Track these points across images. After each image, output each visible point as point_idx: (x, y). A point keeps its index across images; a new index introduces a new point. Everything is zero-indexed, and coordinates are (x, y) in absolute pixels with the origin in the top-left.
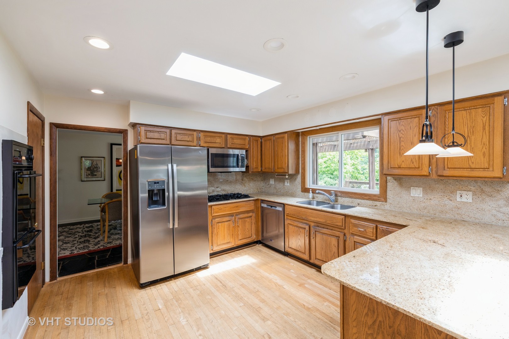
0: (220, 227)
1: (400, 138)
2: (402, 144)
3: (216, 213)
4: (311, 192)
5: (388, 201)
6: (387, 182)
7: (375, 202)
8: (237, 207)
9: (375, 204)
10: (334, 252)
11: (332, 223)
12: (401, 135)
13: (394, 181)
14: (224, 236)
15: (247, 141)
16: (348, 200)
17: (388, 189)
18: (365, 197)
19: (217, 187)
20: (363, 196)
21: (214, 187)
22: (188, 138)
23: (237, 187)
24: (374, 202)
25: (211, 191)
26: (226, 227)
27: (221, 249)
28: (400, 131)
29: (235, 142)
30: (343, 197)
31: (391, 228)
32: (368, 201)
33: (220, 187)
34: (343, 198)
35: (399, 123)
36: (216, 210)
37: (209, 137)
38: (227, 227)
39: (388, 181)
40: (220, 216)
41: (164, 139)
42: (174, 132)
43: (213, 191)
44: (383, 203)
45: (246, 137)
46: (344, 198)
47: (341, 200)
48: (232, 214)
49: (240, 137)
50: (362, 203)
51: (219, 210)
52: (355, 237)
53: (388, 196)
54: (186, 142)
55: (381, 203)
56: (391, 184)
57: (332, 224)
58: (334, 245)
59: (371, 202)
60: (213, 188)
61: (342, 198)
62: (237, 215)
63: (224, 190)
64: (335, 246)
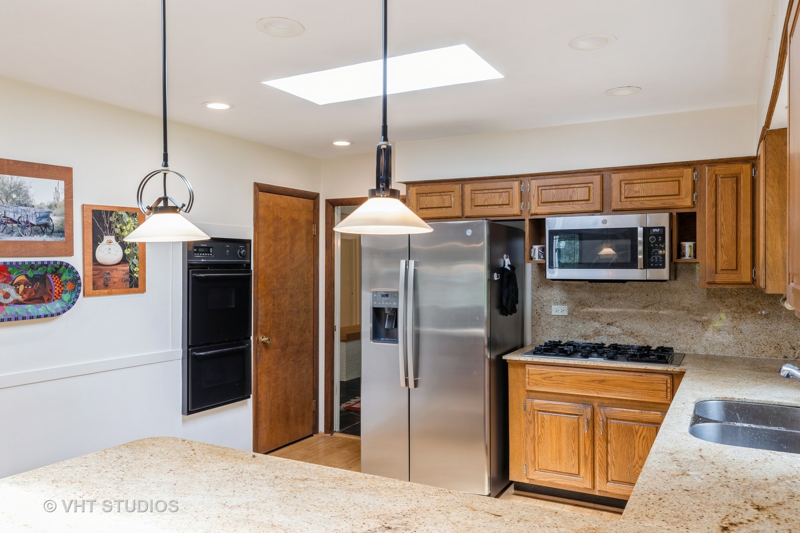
0: (547, 424)
3: (536, 384)
8: (601, 381)
14: (560, 451)
15: (687, 184)
19: (608, 324)
21: (599, 321)
22: (500, 197)
23: (681, 330)
25: (590, 332)
26: (564, 429)
27: (549, 482)
29: (635, 192)
33: (618, 324)
36: (535, 377)
37: (554, 187)
38: (568, 431)
40: (550, 395)
41: (451, 207)
42: (468, 188)
43: (597, 333)
45: (681, 169)
48: (586, 399)
49: (658, 172)
51: (544, 378)
54: (496, 207)
60: (597, 325)
62: (602, 405)
63: (632, 333)
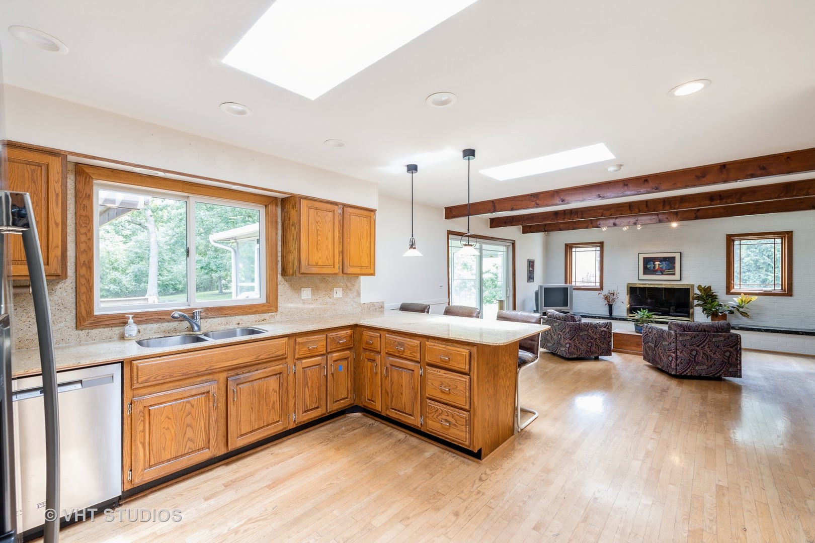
1: (317, 231)
2: (319, 238)
4: (131, 321)
5: (278, 310)
6: (277, 285)
7: (263, 315)
9: (263, 318)
10: (274, 402)
11: (269, 355)
12: (318, 228)
13: (285, 283)
16: (219, 322)
17: (279, 294)
18: (250, 311)
20: (246, 310)
24: (261, 315)
28: (317, 223)
30: (210, 318)
31: (339, 333)
32: (253, 315)
34: (209, 320)
35: (317, 213)
39: (278, 283)
44: (273, 314)
46: (212, 319)
47: (206, 324)
50: (244, 321)
52: (304, 361)
53: (278, 304)
55: (270, 314)
56: (283, 287)
57: (270, 358)
58: (273, 390)
59: (258, 315)
61: (206, 320)
64: (274, 392)
